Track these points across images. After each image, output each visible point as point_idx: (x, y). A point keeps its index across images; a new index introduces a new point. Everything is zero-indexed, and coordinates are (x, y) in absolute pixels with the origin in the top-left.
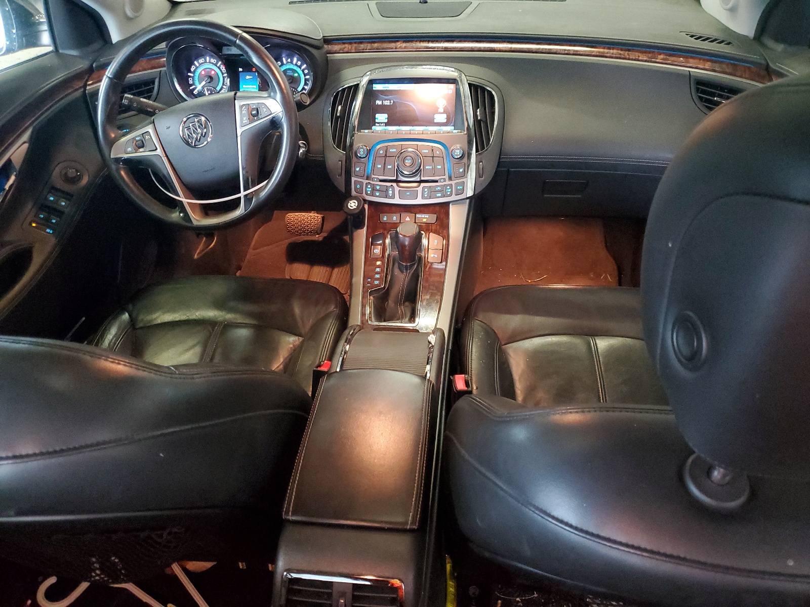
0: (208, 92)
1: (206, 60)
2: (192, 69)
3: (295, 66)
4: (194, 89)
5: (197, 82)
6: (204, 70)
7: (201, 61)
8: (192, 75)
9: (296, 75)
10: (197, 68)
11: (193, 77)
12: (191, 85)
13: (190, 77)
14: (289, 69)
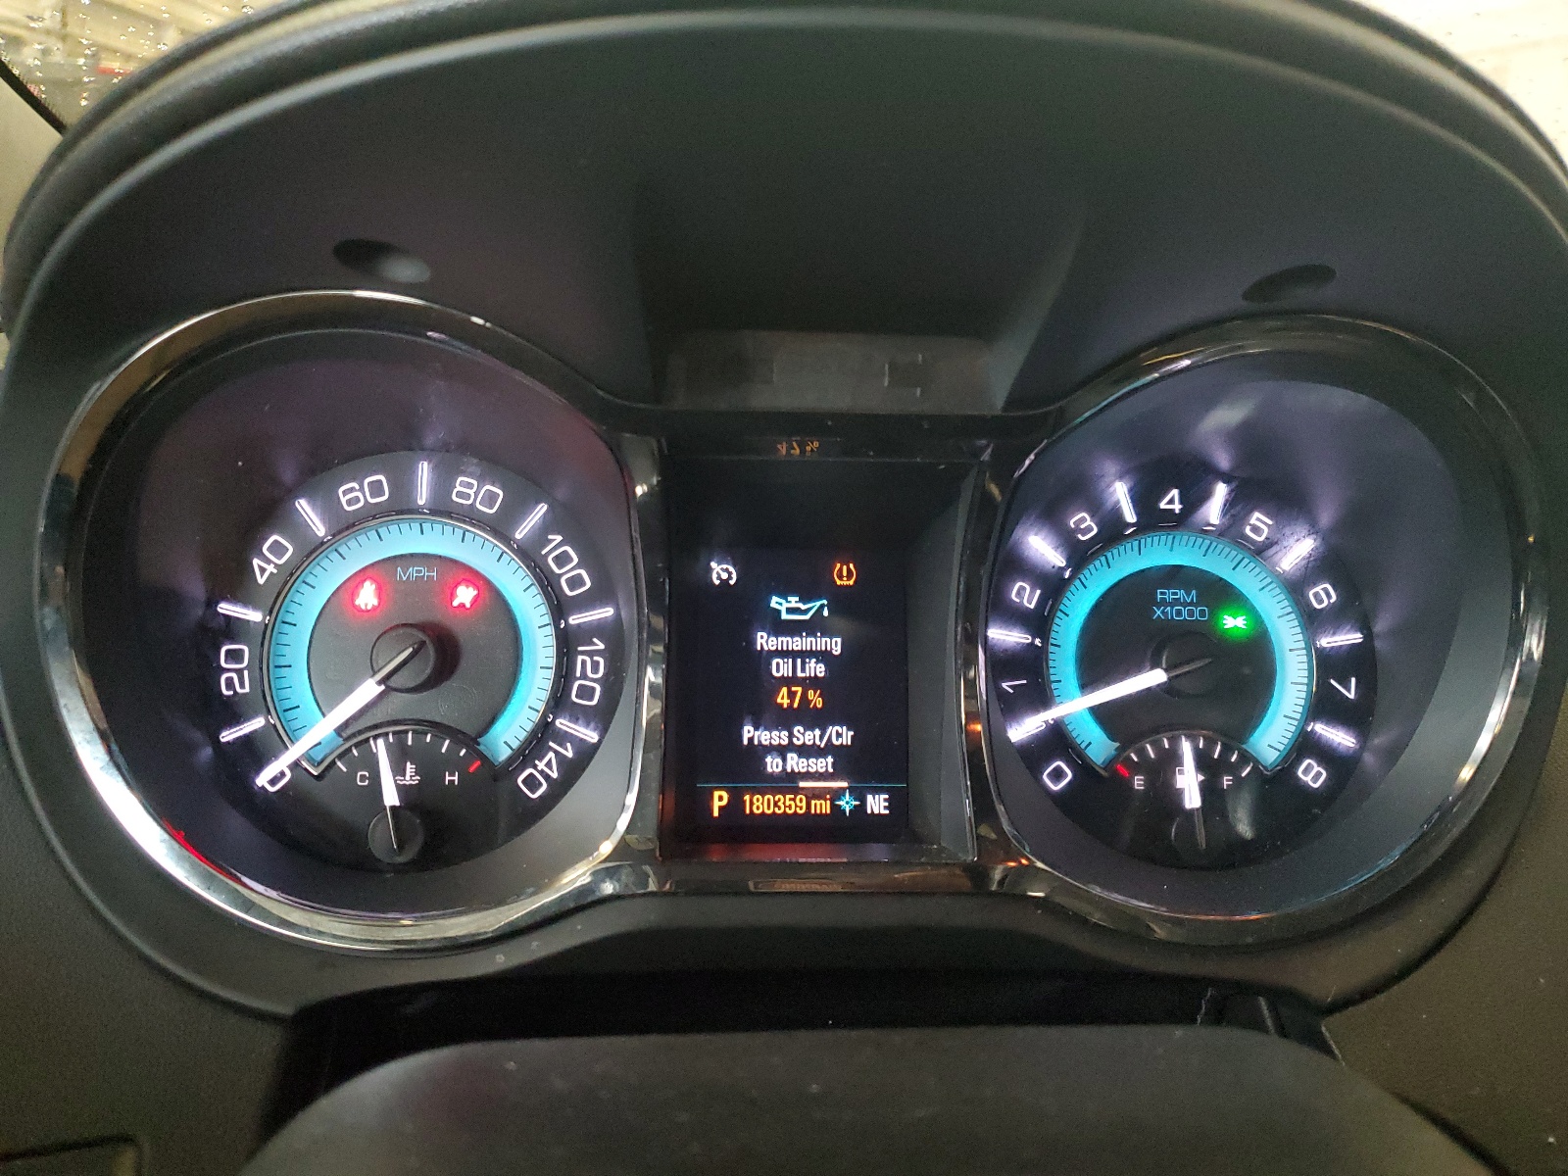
0: (398, 770)
1: (403, 486)
2: (264, 568)
3: (1223, 547)
4: (255, 751)
5: (296, 685)
6: (381, 570)
7: (354, 494)
8: (254, 616)
9: (1233, 623)
10: (312, 552)
11: (264, 637)
12: (233, 711)
13: (232, 629)
14: (1174, 575)
